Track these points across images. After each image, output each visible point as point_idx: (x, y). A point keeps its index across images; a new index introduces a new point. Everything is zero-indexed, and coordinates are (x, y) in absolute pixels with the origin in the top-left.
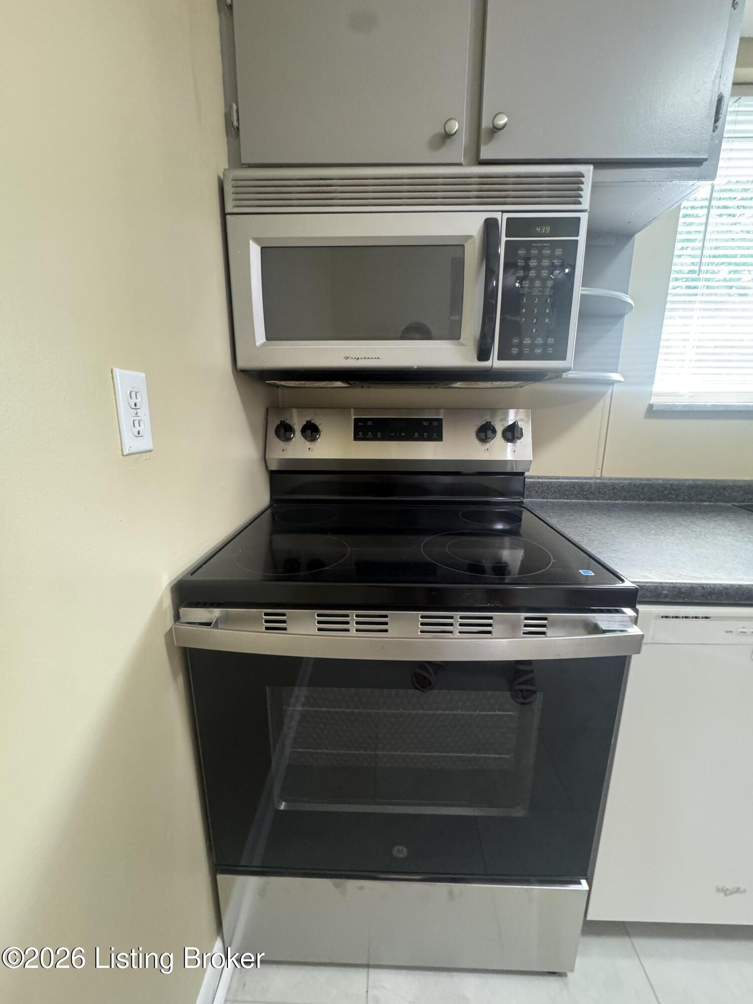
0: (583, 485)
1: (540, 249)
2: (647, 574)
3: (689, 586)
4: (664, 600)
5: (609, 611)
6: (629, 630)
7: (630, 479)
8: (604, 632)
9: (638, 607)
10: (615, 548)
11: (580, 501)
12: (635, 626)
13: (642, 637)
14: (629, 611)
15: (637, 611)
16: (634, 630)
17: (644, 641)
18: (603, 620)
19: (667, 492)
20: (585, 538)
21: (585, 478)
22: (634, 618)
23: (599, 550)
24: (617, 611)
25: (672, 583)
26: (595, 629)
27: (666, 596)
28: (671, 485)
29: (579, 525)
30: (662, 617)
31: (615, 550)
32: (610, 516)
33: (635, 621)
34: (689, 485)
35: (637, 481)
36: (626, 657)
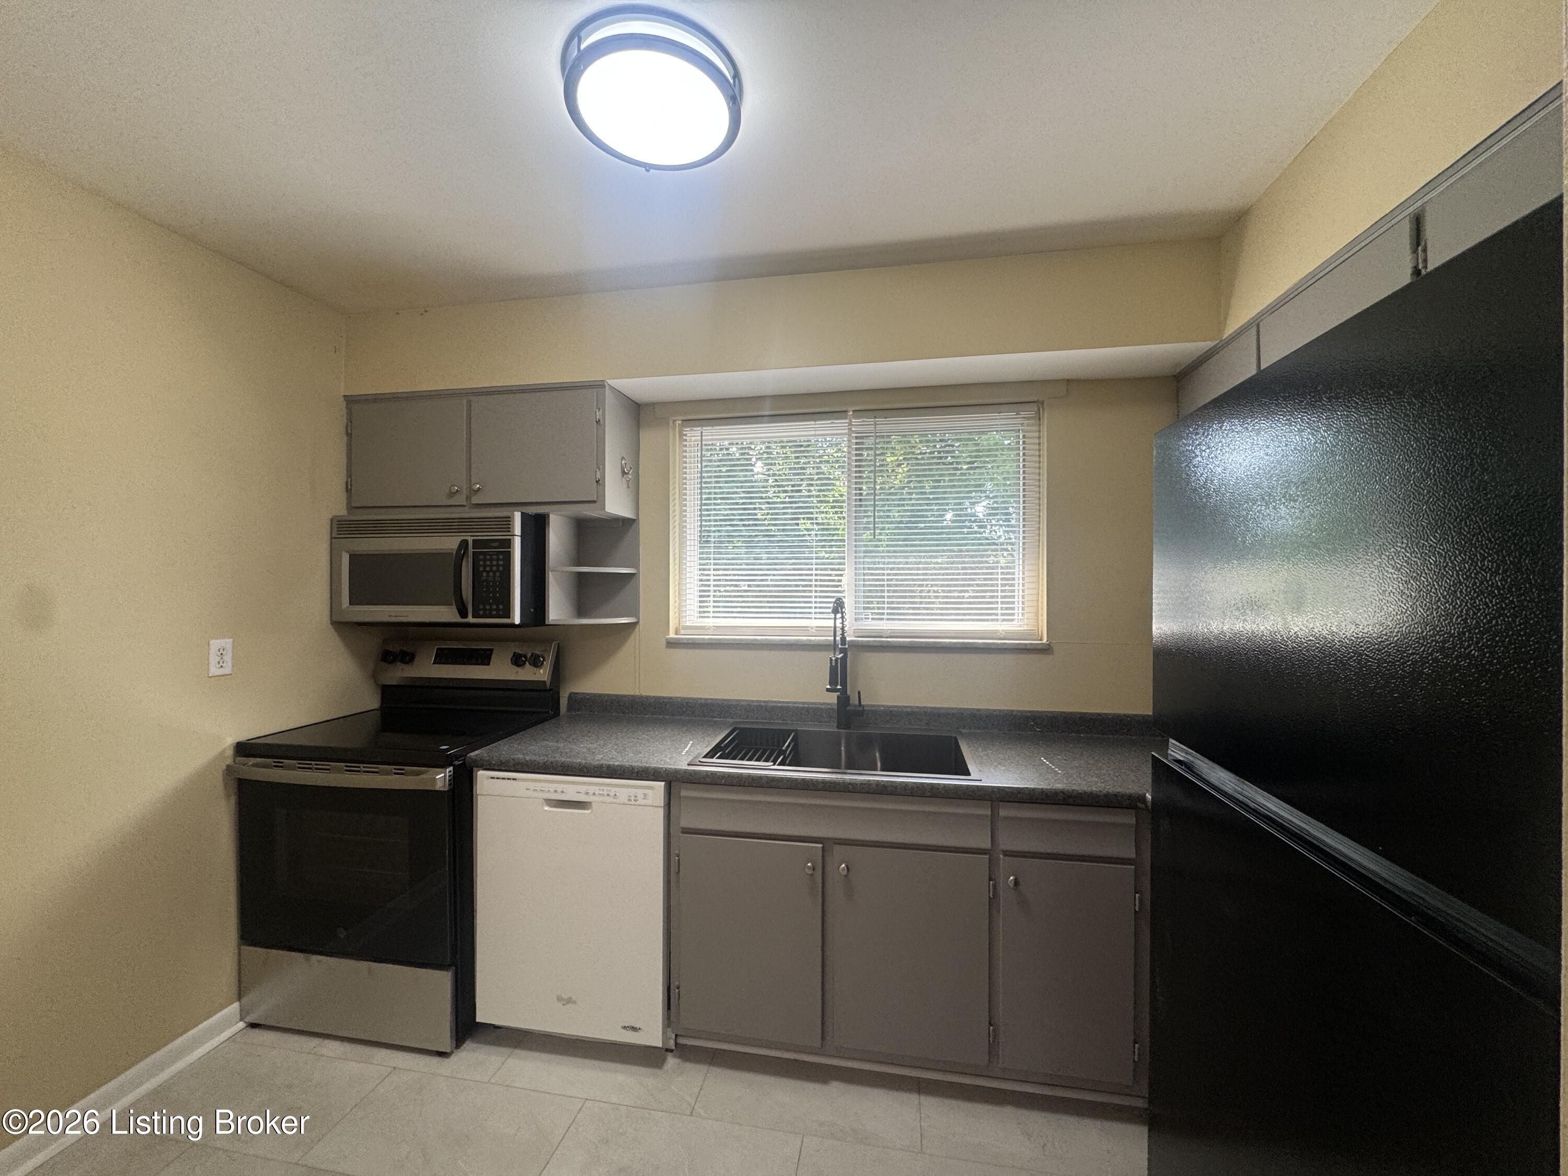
1: (491, 556)
30: (491, 778)
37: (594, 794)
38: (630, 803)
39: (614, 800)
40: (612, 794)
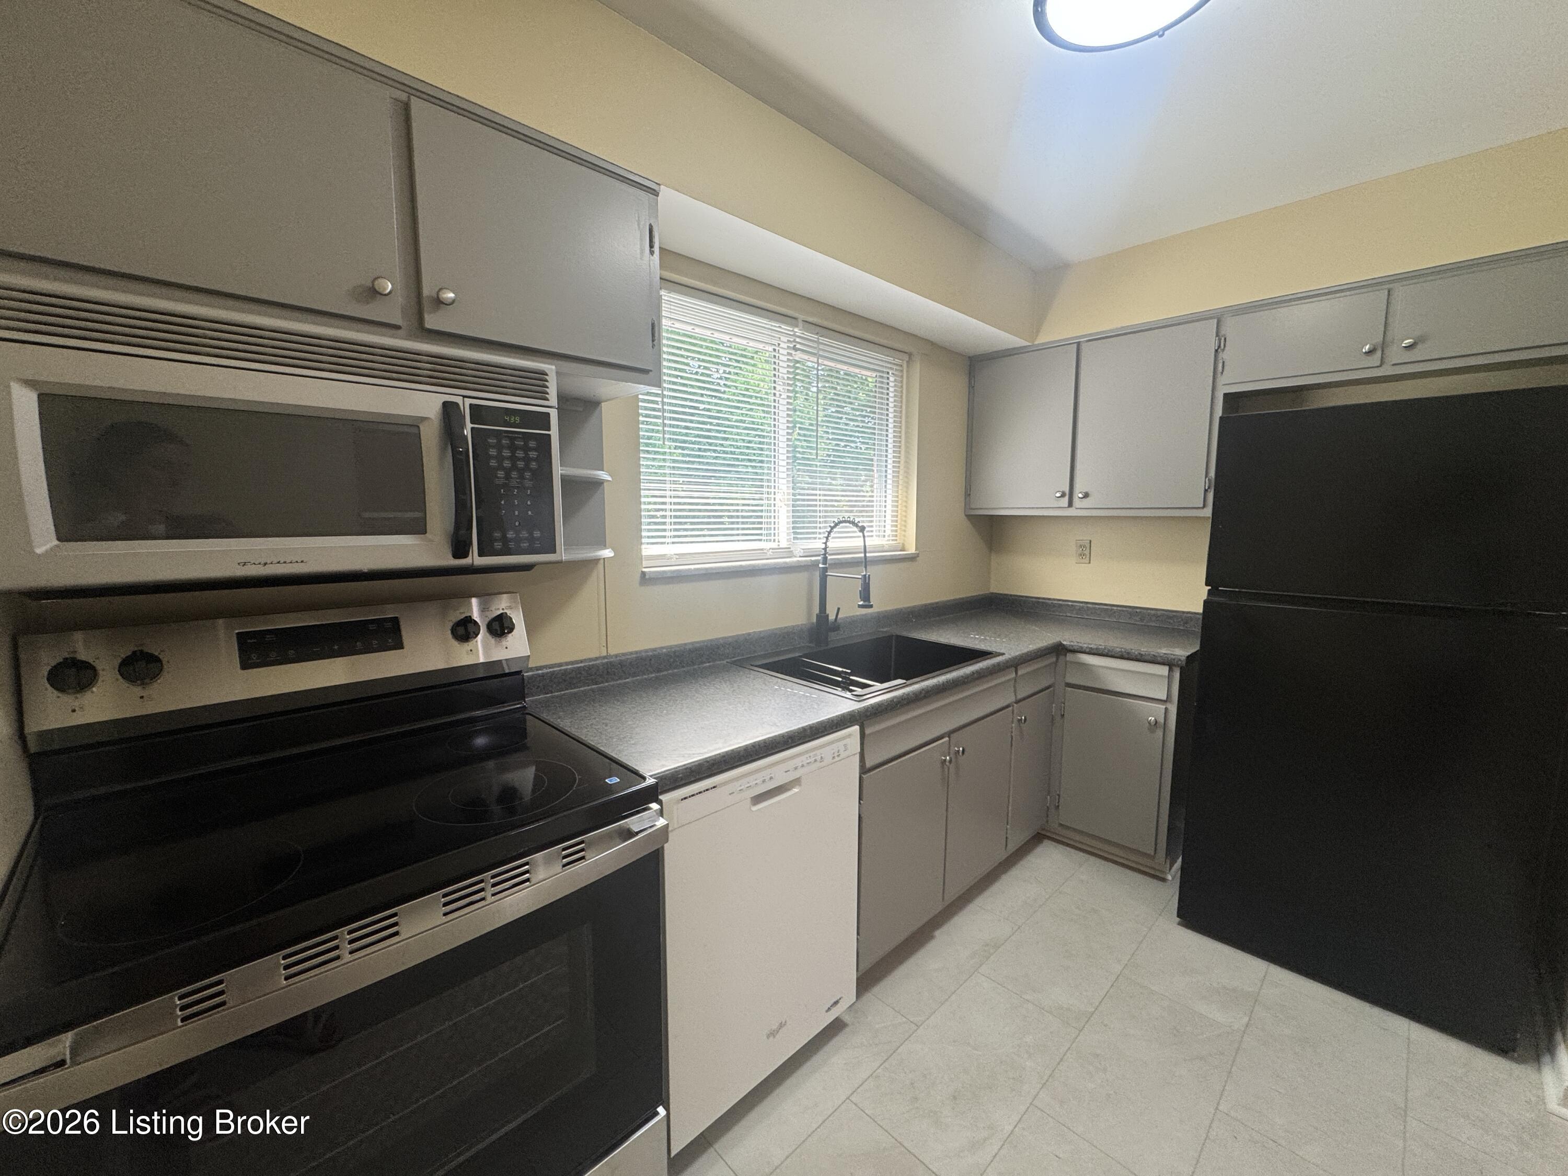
0: (590, 669)
2: (664, 763)
3: (697, 763)
4: (681, 783)
5: (638, 812)
6: (657, 823)
7: (636, 652)
8: (637, 833)
9: (660, 797)
10: (633, 742)
11: (589, 687)
12: (660, 818)
13: (667, 826)
14: (655, 806)
15: (660, 803)
16: (661, 822)
17: (670, 829)
18: (634, 823)
19: (672, 660)
20: (604, 737)
21: (591, 660)
22: (658, 811)
23: (619, 748)
24: (645, 810)
25: (684, 765)
26: (630, 834)
27: (682, 779)
28: (675, 652)
29: (594, 721)
30: (682, 800)
31: (633, 744)
32: (623, 702)
33: (661, 813)
34: (690, 650)
35: (644, 654)
36: (658, 850)
37: (803, 766)
38: (834, 760)
39: (823, 764)
40: (818, 758)
